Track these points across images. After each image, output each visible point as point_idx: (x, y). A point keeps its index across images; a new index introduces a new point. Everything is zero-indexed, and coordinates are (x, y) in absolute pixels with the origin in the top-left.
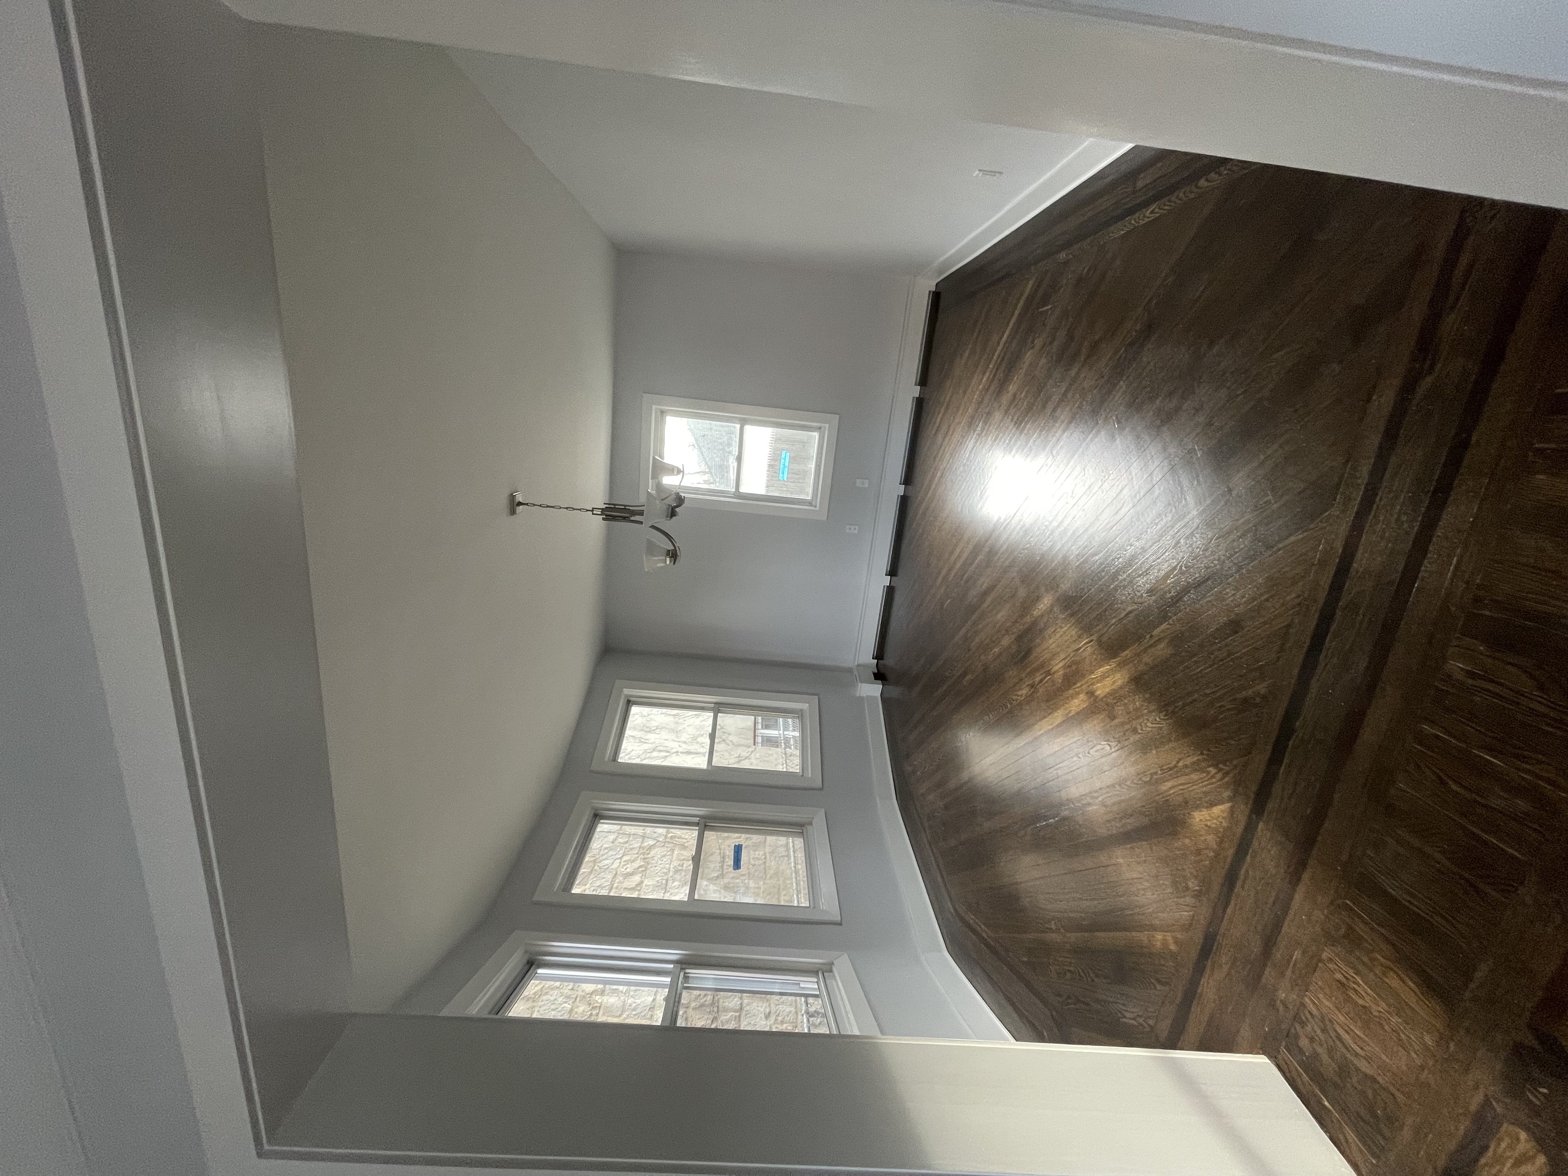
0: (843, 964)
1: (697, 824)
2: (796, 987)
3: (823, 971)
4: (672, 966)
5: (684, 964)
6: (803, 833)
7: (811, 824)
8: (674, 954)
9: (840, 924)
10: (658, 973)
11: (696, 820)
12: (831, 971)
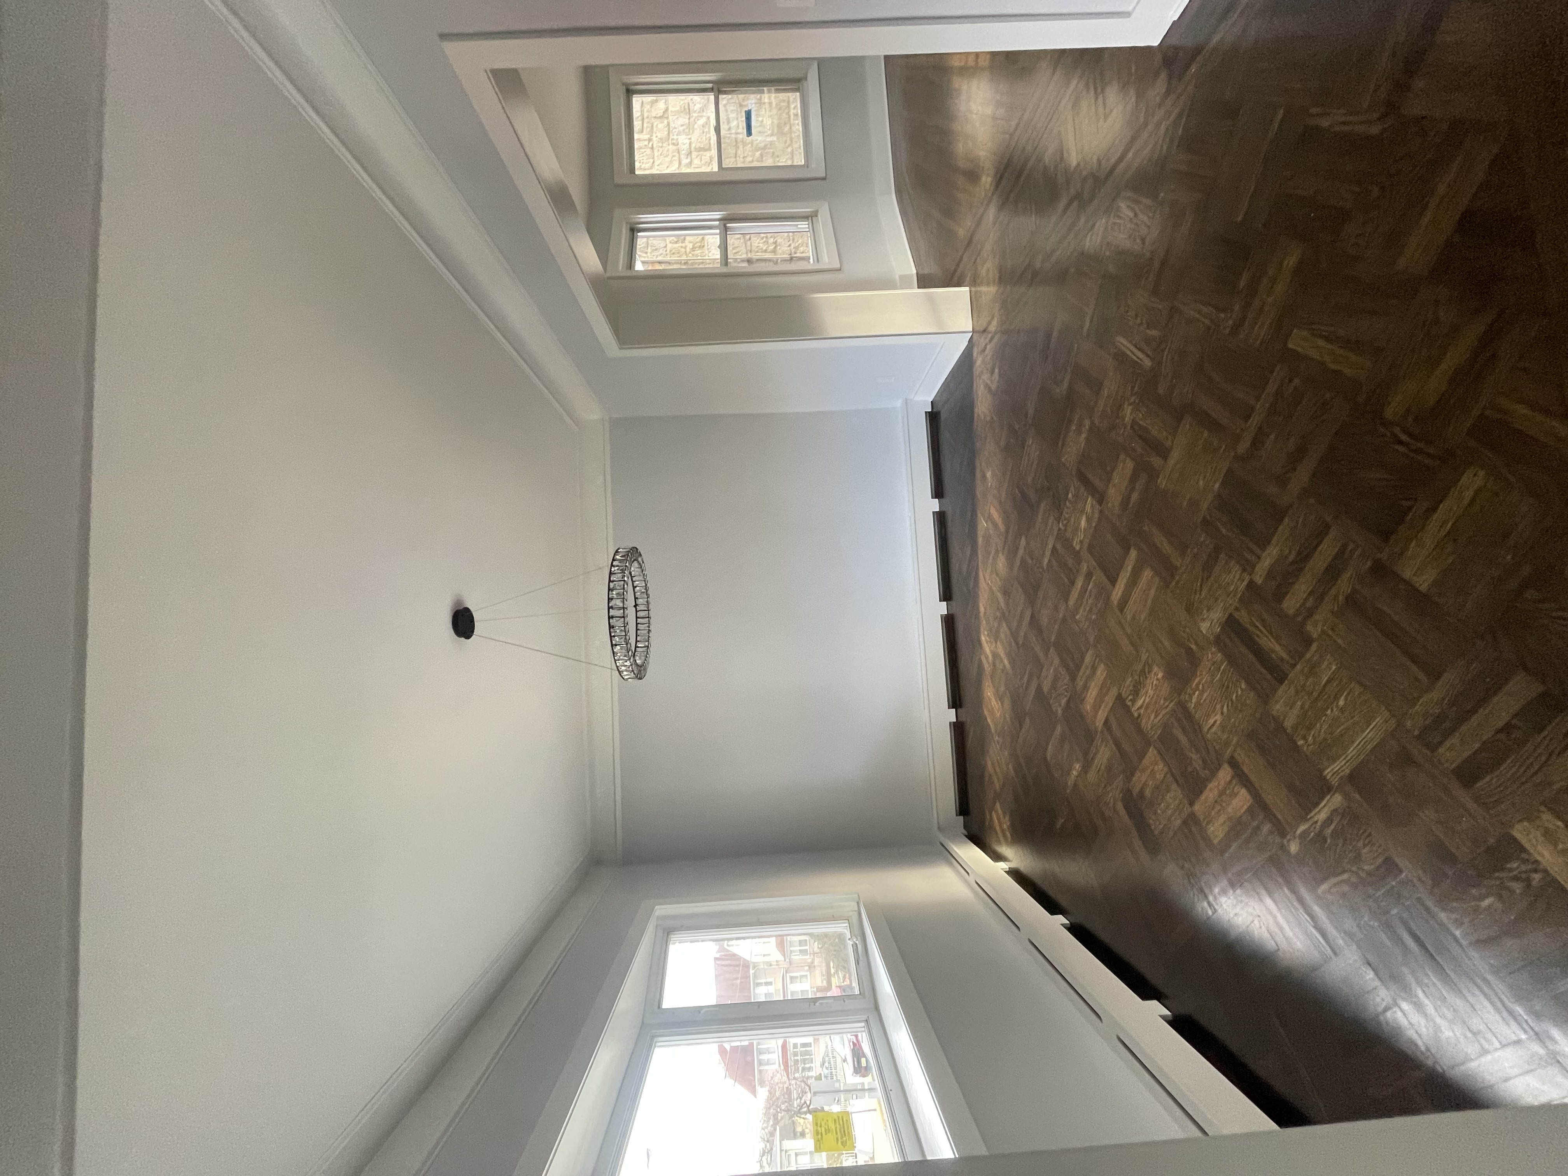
0: (824, 211)
1: (711, 90)
2: (795, 228)
3: (810, 217)
4: (718, 222)
5: (725, 220)
6: (799, 88)
7: (806, 79)
8: (717, 215)
9: (824, 179)
10: (710, 228)
11: (710, 85)
12: (817, 216)
